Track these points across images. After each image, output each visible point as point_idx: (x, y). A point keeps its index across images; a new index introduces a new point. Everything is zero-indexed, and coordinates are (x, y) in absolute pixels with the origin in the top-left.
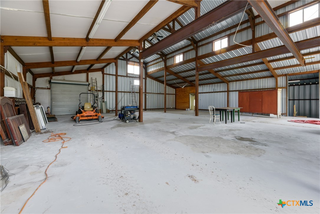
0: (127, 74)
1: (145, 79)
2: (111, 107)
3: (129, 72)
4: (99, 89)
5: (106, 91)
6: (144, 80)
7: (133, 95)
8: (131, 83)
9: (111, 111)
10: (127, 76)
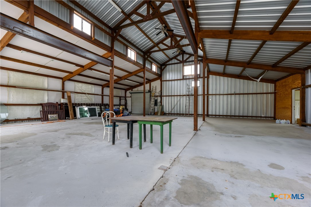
0: (183, 76)
1: (208, 77)
2: (167, 110)
3: (185, 74)
4: (157, 94)
5: (164, 96)
6: (206, 79)
7: (188, 99)
8: (188, 85)
9: (167, 114)
10: (183, 79)
